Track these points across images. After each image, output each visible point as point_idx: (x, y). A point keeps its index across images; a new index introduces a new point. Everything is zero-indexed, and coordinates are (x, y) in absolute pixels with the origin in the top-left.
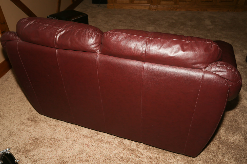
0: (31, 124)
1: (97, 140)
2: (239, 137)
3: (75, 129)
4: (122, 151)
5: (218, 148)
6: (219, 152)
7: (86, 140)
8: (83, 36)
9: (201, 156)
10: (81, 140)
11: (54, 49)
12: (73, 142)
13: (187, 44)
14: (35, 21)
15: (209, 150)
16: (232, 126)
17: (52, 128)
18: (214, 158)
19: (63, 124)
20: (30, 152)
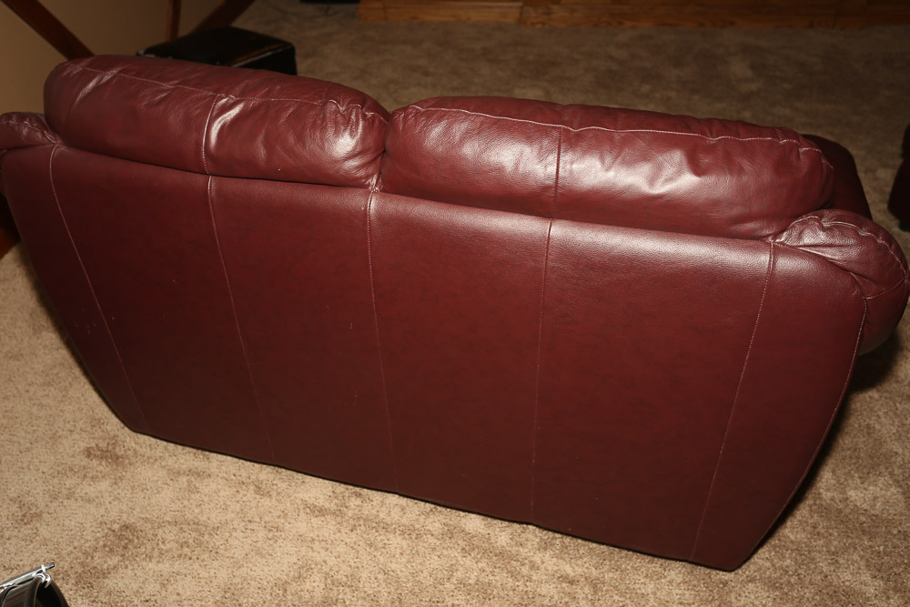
0: (101, 472)
1: (361, 521)
2: (884, 488)
3: (275, 482)
4: (460, 558)
5: (811, 533)
6: (818, 548)
7: (320, 523)
8: (314, 126)
9: (755, 563)
10: (302, 525)
11: (200, 178)
12: (270, 535)
13: (710, 149)
14: (119, 72)
15: (779, 540)
16: (856, 449)
17: (186, 483)
18: (800, 572)
19: (224, 466)
20: (106, 581)
